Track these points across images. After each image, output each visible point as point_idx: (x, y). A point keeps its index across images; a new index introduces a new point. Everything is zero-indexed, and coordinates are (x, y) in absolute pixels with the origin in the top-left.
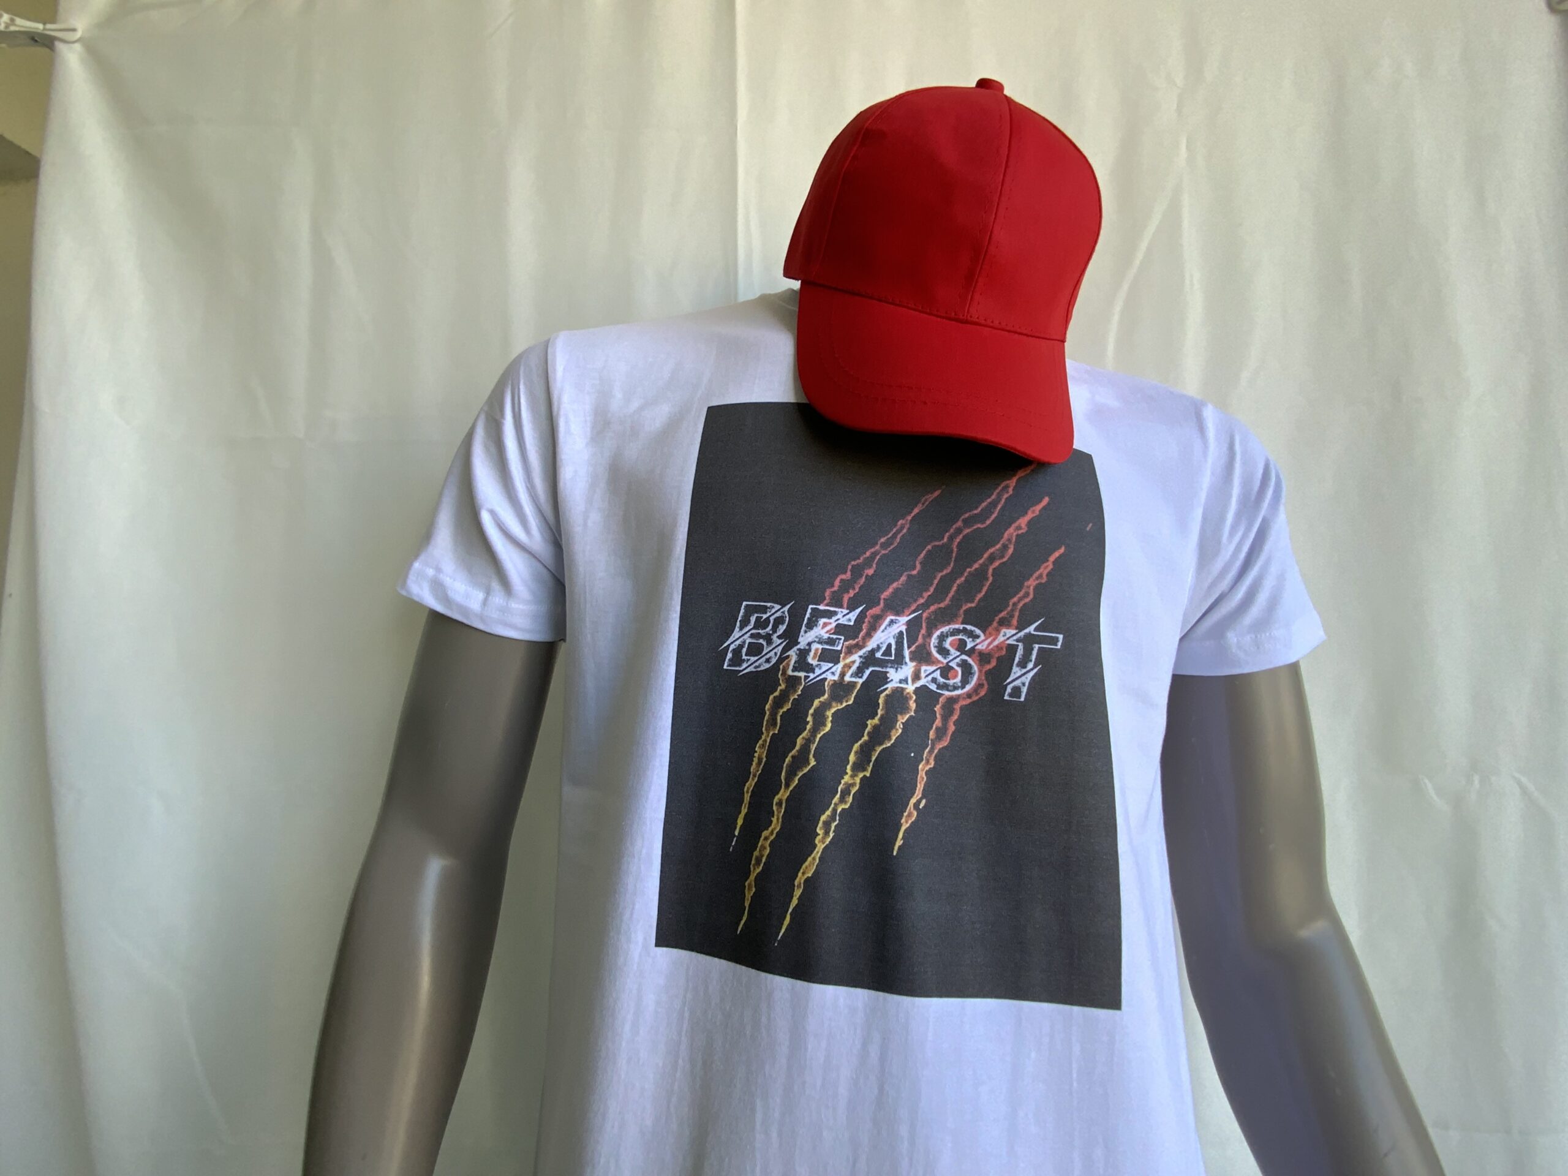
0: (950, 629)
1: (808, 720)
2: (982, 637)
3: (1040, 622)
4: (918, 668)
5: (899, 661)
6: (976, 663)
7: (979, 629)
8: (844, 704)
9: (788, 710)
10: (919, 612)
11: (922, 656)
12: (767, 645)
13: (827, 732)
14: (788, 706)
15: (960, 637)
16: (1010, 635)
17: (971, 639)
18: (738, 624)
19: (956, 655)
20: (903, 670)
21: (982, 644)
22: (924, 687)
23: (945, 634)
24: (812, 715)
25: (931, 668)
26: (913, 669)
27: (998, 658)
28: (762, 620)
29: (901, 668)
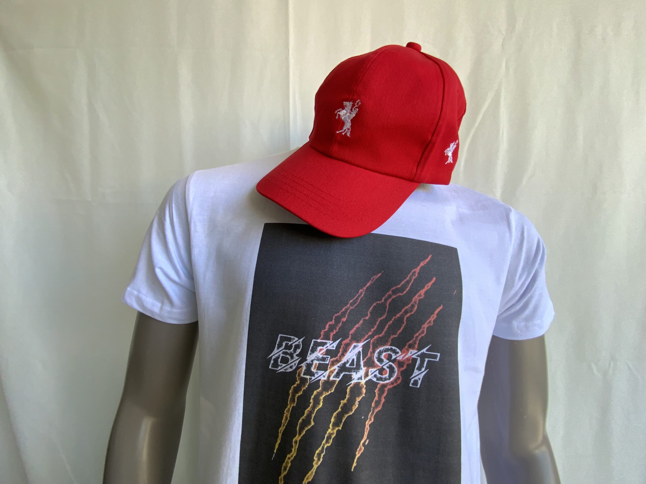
0: (384, 348)
1: (311, 401)
2: (400, 353)
3: (429, 347)
4: (367, 370)
5: (358, 368)
6: (396, 367)
7: (399, 349)
8: (330, 392)
9: (301, 395)
10: (369, 340)
11: (370, 364)
12: (291, 358)
13: (320, 408)
14: (300, 393)
15: (389, 353)
16: (414, 353)
17: (394, 354)
18: (277, 346)
19: (387, 362)
20: (360, 373)
21: (400, 357)
22: (370, 380)
23: (381, 351)
24: (313, 399)
25: (374, 370)
26: (365, 371)
27: (407, 365)
28: (289, 345)
29: (359, 371)
